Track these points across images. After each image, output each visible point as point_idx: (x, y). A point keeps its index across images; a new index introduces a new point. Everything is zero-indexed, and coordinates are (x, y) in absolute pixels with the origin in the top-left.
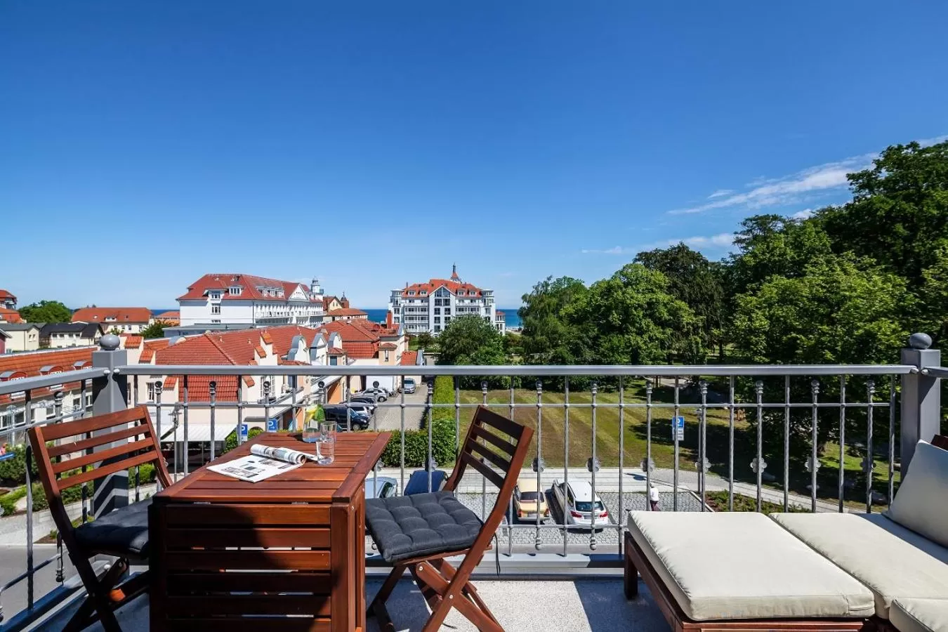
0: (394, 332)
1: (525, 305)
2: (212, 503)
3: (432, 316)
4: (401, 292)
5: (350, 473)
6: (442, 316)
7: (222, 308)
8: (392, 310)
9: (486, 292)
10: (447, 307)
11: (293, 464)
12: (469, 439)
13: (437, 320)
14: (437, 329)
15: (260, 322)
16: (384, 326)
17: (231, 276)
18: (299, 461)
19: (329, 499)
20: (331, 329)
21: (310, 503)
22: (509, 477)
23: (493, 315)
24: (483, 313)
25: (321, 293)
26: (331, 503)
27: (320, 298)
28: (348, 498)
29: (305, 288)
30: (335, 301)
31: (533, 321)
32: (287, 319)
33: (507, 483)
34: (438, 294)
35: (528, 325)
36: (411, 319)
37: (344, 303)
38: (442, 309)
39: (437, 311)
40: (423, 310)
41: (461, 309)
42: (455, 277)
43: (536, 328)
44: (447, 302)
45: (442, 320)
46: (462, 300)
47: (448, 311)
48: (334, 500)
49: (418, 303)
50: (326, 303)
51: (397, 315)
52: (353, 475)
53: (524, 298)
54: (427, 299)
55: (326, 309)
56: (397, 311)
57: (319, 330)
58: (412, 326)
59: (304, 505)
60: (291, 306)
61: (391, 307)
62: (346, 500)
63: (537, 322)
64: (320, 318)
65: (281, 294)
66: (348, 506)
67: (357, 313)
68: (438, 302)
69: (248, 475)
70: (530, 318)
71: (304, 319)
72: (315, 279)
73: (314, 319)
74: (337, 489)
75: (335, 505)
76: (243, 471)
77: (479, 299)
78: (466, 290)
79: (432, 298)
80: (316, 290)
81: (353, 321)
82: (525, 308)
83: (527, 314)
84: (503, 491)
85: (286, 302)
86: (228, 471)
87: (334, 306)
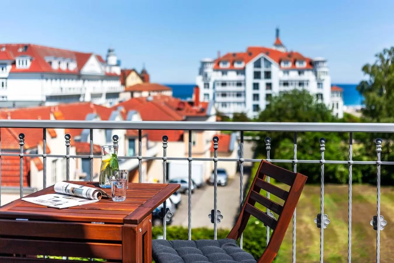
0: (203, 110)
1: (367, 78)
2: (29, 220)
3: (250, 91)
4: (211, 63)
5: (139, 207)
6: (262, 91)
7: (10, 82)
8: (201, 84)
9: (317, 62)
10: (268, 81)
11: (90, 199)
12: (252, 191)
13: (256, 97)
14: (256, 108)
15: (51, 98)
16: (191, 104)
17: (18, 46)
18: (96, 198)
19: (120, 220)
20: (129, 106)
21: (105, 223)
22: (281, 220)
23: (326, 91)
24: (312, 89)
25: (118, 64)
26: (122, 224)
27: (117, 71)
28: (136, 221)
29: (99, 58)
30: (133, 74)
31: (377, 98)
32: (79, 96)
33: (279, 224)
34: (257, 64)
35: (370, 102)
36: (224, 95)
37: (144, 76)
38: (263, 83)
39: (256, 86)
40: (239, 84)
41: (286, 84)
42: (278, 43)
43: (381, 108)
44: (268, 75)
45: (262, 96)
46: (286, 71)
47: (269, 86)
48: (125, 221)
49: (232, 76)
50: (123, 76)
51: (206, 91)
52: (141, 208)
53: (365, 69)
54: (242, 71)
55: (124, 83)
56: (207, 85)
57: (115, 108)
58: (224, 104)
59: (101, 224)
60: (84, 80)
61: (199, 81)
62: (135, 222)
63: (382, 100)
64: (115, 95)
65: (73, 66)
66: (136, 226)
67: (159, 88)
68: (257, 75)
69: (55, 204)
70: (373, 95)
71: (99, 96)
72: (111, 48)
73: (109, 96)
74: (128, 215)
75: (125, 225)
76: (50, 202)
77: (308, 70)
78: (292, 59)
79: (250, 69)
80: (113, 60)
81: (155, 97)
82: (366, 82)
83: (371, 90)
84: (276, 231)
85: (78, 76)
86: (39, 202)
87: (133, 80)
